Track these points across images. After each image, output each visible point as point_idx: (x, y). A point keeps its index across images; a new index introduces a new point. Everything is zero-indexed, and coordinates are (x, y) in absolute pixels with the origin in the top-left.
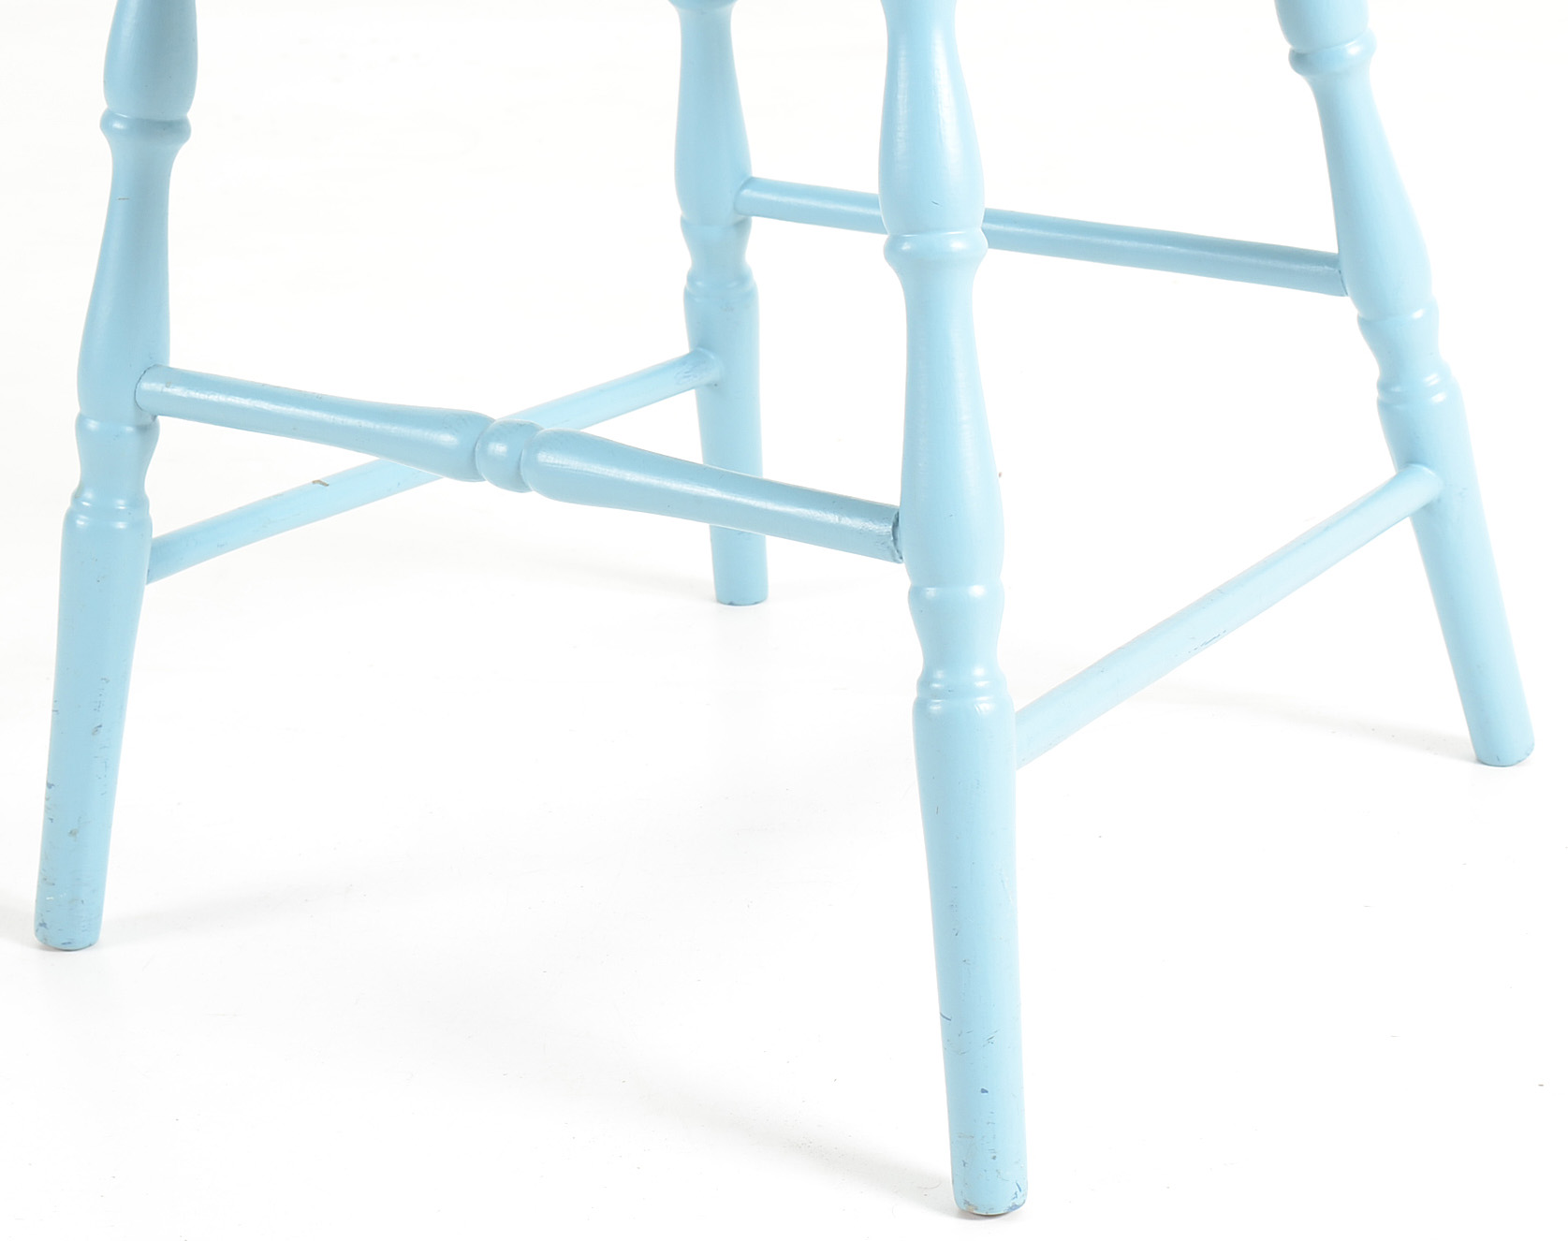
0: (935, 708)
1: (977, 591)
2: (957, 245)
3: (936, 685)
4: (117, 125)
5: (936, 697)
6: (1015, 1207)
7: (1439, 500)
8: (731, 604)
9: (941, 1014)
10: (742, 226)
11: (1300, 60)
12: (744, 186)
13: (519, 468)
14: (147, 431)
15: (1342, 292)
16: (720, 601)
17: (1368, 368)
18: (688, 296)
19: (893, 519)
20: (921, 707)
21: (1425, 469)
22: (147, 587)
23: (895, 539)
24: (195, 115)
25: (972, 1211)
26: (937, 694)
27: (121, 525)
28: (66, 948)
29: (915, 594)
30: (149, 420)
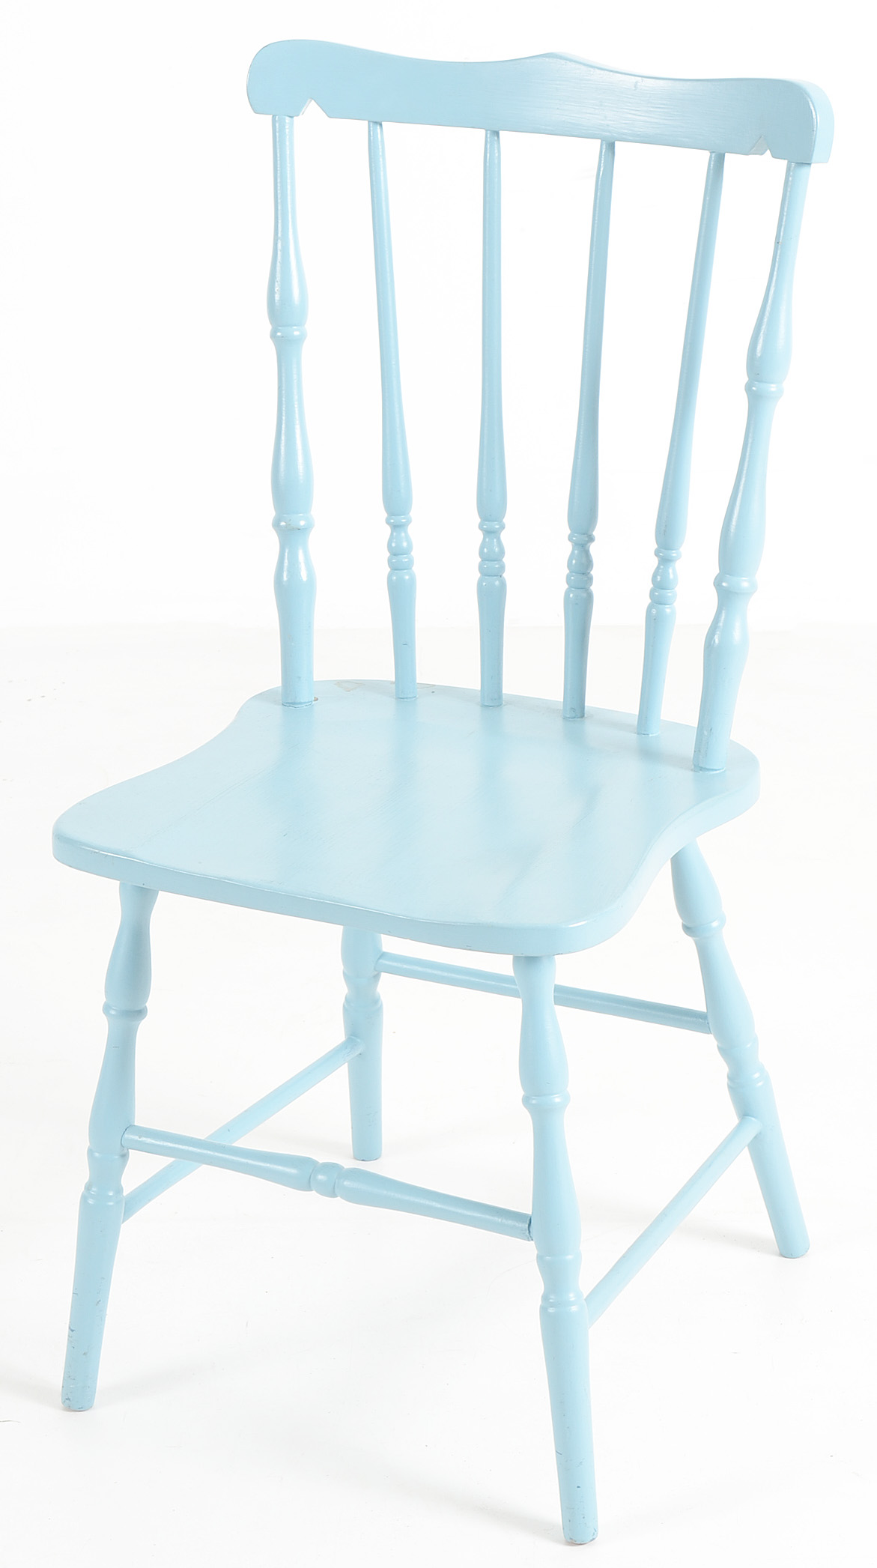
0: (551, 1310)
1: (570, 1257)
2: (557, 1100)
3: (551, 1301)
4: (113, 1012)
5: (552, 1307)
6: (594, 1539)
7: (760, 1133)
8: (363, 1160)
9: (557, 1452)
10: (377, 977)
11: (688, 929)
12: (380, 957)
13: (334, 1188)
14: (124, 1156)
15: (709, 1032)
16: (356, 1158)
17: (722, 1068)
18: (345, 1009)
19: (528, 1222)
20: (543, 1310)
21: (753, 1119)
22: (122, 1225)
23: (529, 1232)
24: (150, 1004)
25: (572, 1542)
26: (552, 1305)
27: (111, 1204)
28: (80, 1410)
29: (540, 1258)
30: (126, 1151)
